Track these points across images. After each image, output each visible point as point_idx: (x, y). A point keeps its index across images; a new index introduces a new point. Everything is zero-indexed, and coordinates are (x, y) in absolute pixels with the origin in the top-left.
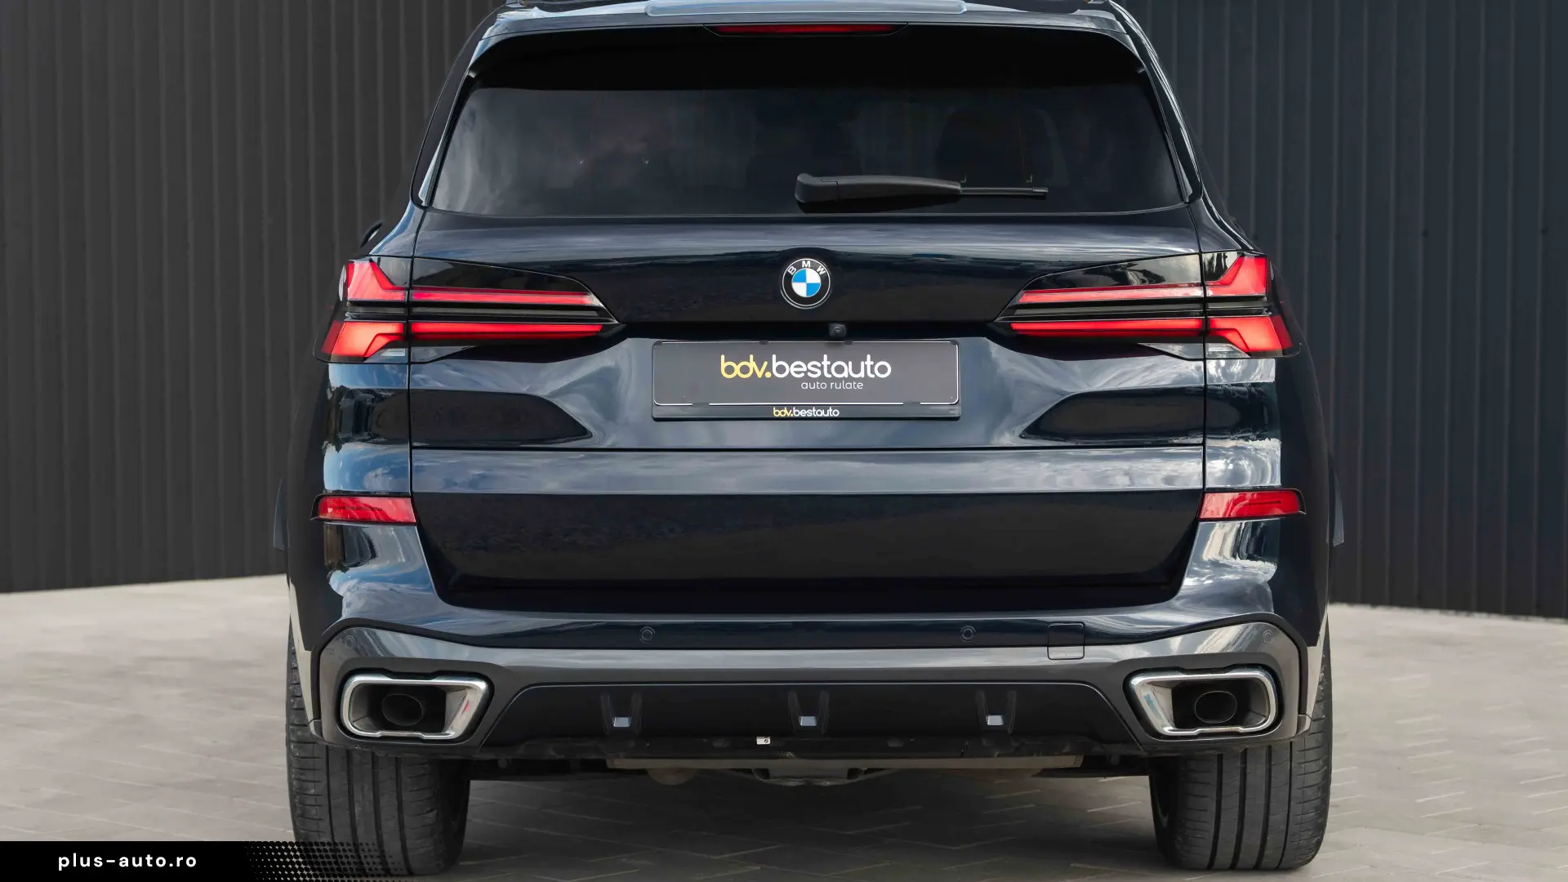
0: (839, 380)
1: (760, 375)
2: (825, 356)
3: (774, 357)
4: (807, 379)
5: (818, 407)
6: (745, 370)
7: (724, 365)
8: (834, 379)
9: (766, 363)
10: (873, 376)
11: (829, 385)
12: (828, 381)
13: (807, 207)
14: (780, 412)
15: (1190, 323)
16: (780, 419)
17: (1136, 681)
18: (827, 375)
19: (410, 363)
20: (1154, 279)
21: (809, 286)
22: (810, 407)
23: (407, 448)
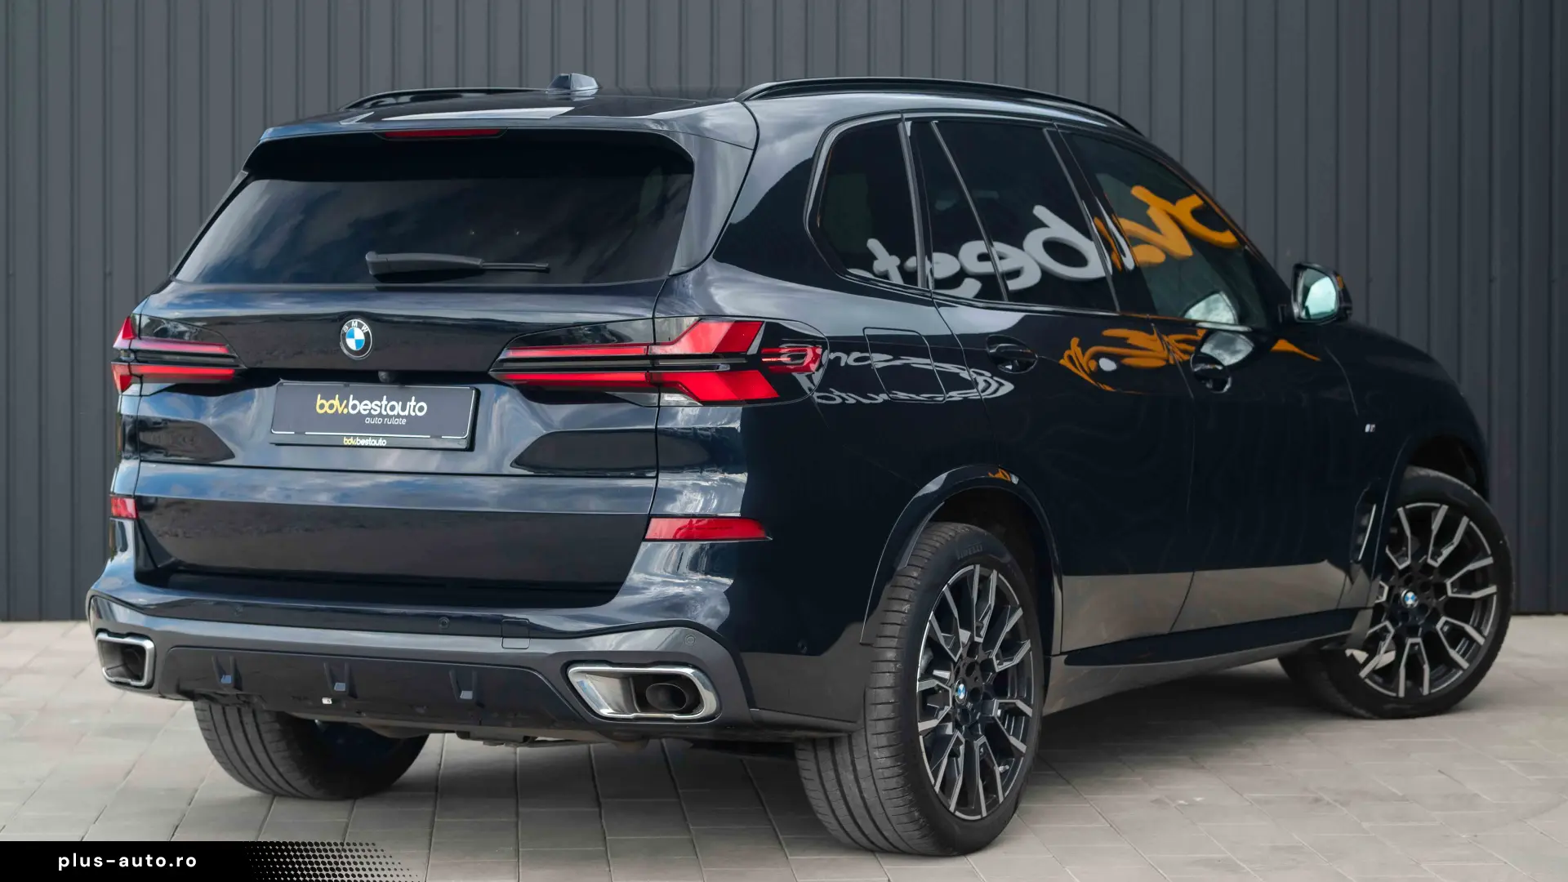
0: (390, 417)
1: (340, 412)
2: (385, 397)
3: (351, 396)
5: (372, 437)
6: (331, 407)
7: (319, 402)
8: (388, 416)
9: (345, 402)
10: (413, 414)
11: (383, 421)
12: (383, 417)
13: (381, 277)
14: (348, 441)
15: (640, 376)
16: (349, 446)
17: (572, 670)
18: (384, 413)
19: (141, 396)
20: (620, 339)
21: (358, 342)
22: (368, 437)
23: (138, 461)
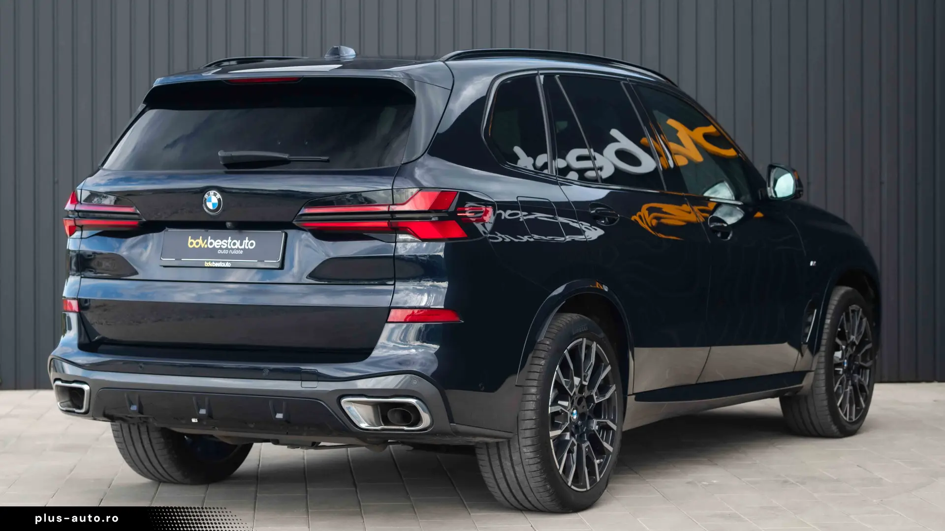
1: (203, 247)
2: (230, 237)
3: (209, 237)
4: (221, 248)
5: (222, 262)
6: (197, 243)
7: (190, 240)
8: (232, 249)
10: (247, 247)
11: (229, 252)
12: (229, 249)
13: (227, 165)
14: (207, 264)
16: (208, 267)
17: (343, 401)
18: (229, 247)
19: (81, 238)
20: (369, 202)
21: (213, 204)
22: (219, 262)
23: (79, 277)
